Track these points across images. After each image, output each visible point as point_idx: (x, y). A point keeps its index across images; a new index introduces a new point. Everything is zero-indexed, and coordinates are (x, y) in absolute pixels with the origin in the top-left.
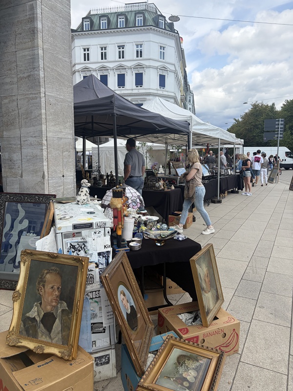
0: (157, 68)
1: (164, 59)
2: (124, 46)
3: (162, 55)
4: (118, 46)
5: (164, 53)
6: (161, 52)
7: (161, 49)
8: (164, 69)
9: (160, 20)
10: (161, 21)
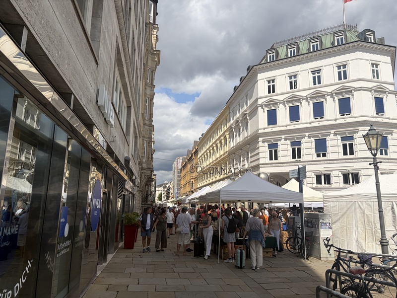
0: (369, 90)
1: (378, 78)
2: (320, 70)
3: (376, 74)
4: (312, 72)
5: (377, 71)
6: (373, 70)
7: (373, 67)
8: (380, 90)
9: (367, 36)
10: (369, 37)
